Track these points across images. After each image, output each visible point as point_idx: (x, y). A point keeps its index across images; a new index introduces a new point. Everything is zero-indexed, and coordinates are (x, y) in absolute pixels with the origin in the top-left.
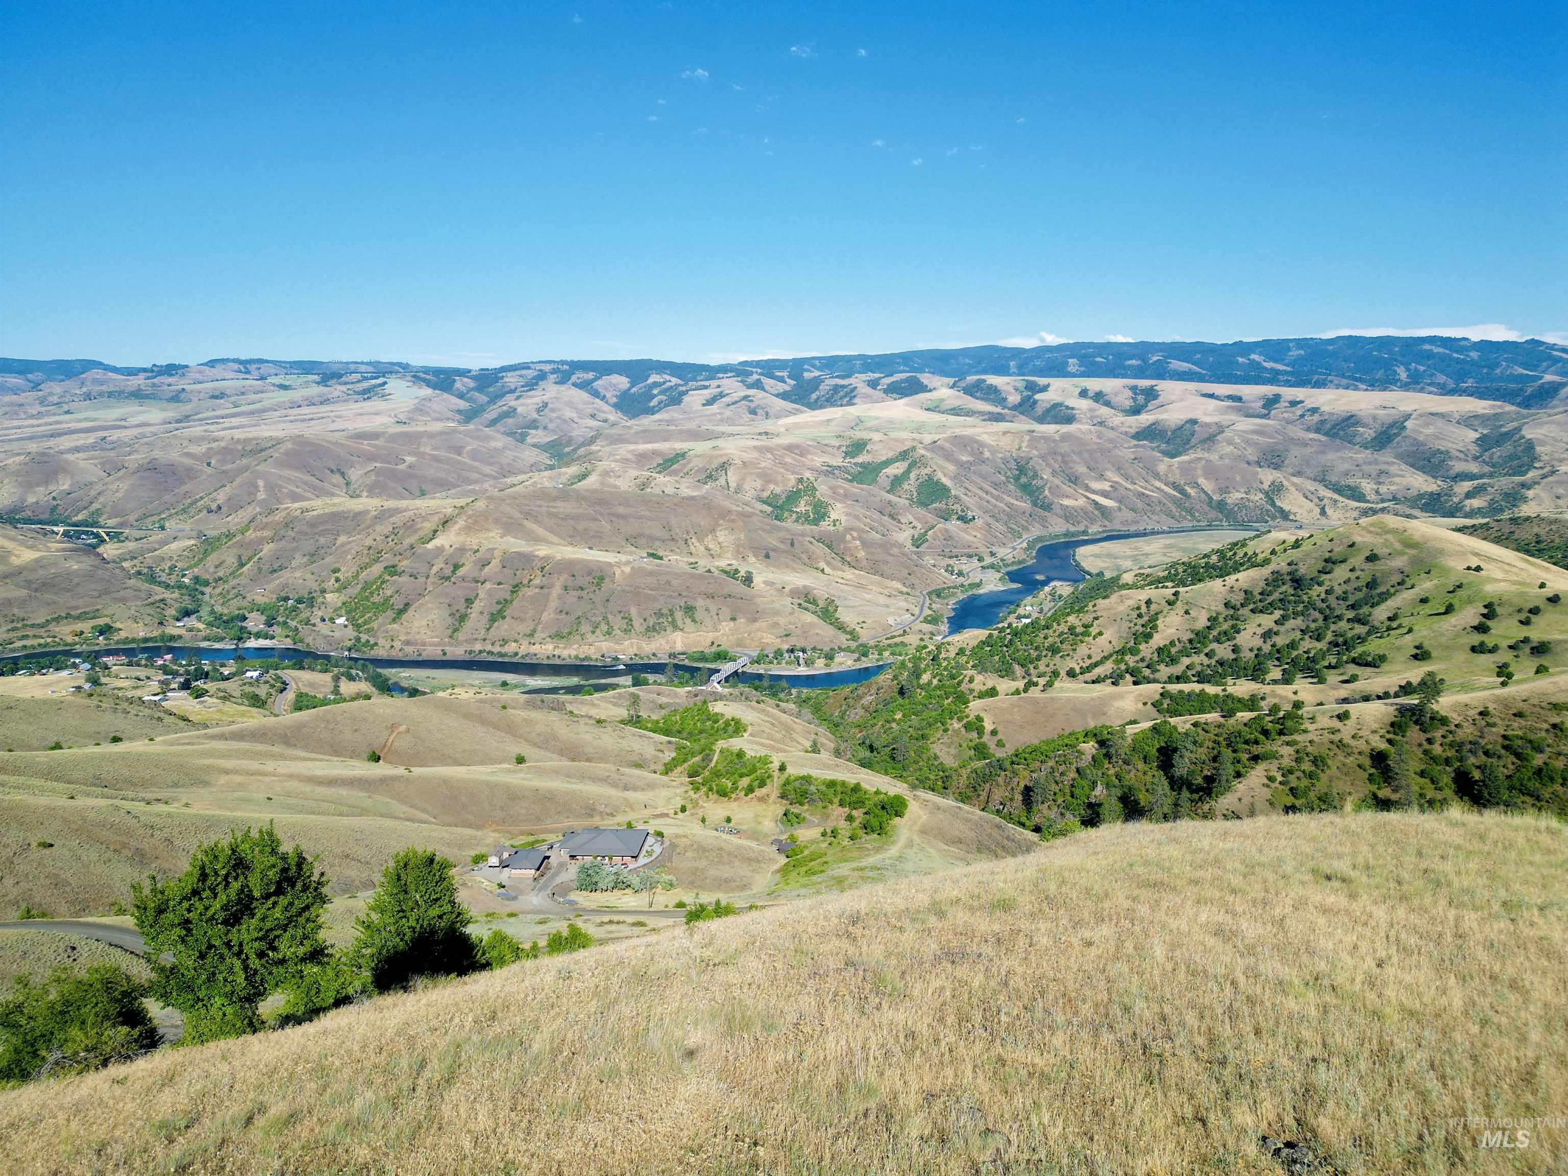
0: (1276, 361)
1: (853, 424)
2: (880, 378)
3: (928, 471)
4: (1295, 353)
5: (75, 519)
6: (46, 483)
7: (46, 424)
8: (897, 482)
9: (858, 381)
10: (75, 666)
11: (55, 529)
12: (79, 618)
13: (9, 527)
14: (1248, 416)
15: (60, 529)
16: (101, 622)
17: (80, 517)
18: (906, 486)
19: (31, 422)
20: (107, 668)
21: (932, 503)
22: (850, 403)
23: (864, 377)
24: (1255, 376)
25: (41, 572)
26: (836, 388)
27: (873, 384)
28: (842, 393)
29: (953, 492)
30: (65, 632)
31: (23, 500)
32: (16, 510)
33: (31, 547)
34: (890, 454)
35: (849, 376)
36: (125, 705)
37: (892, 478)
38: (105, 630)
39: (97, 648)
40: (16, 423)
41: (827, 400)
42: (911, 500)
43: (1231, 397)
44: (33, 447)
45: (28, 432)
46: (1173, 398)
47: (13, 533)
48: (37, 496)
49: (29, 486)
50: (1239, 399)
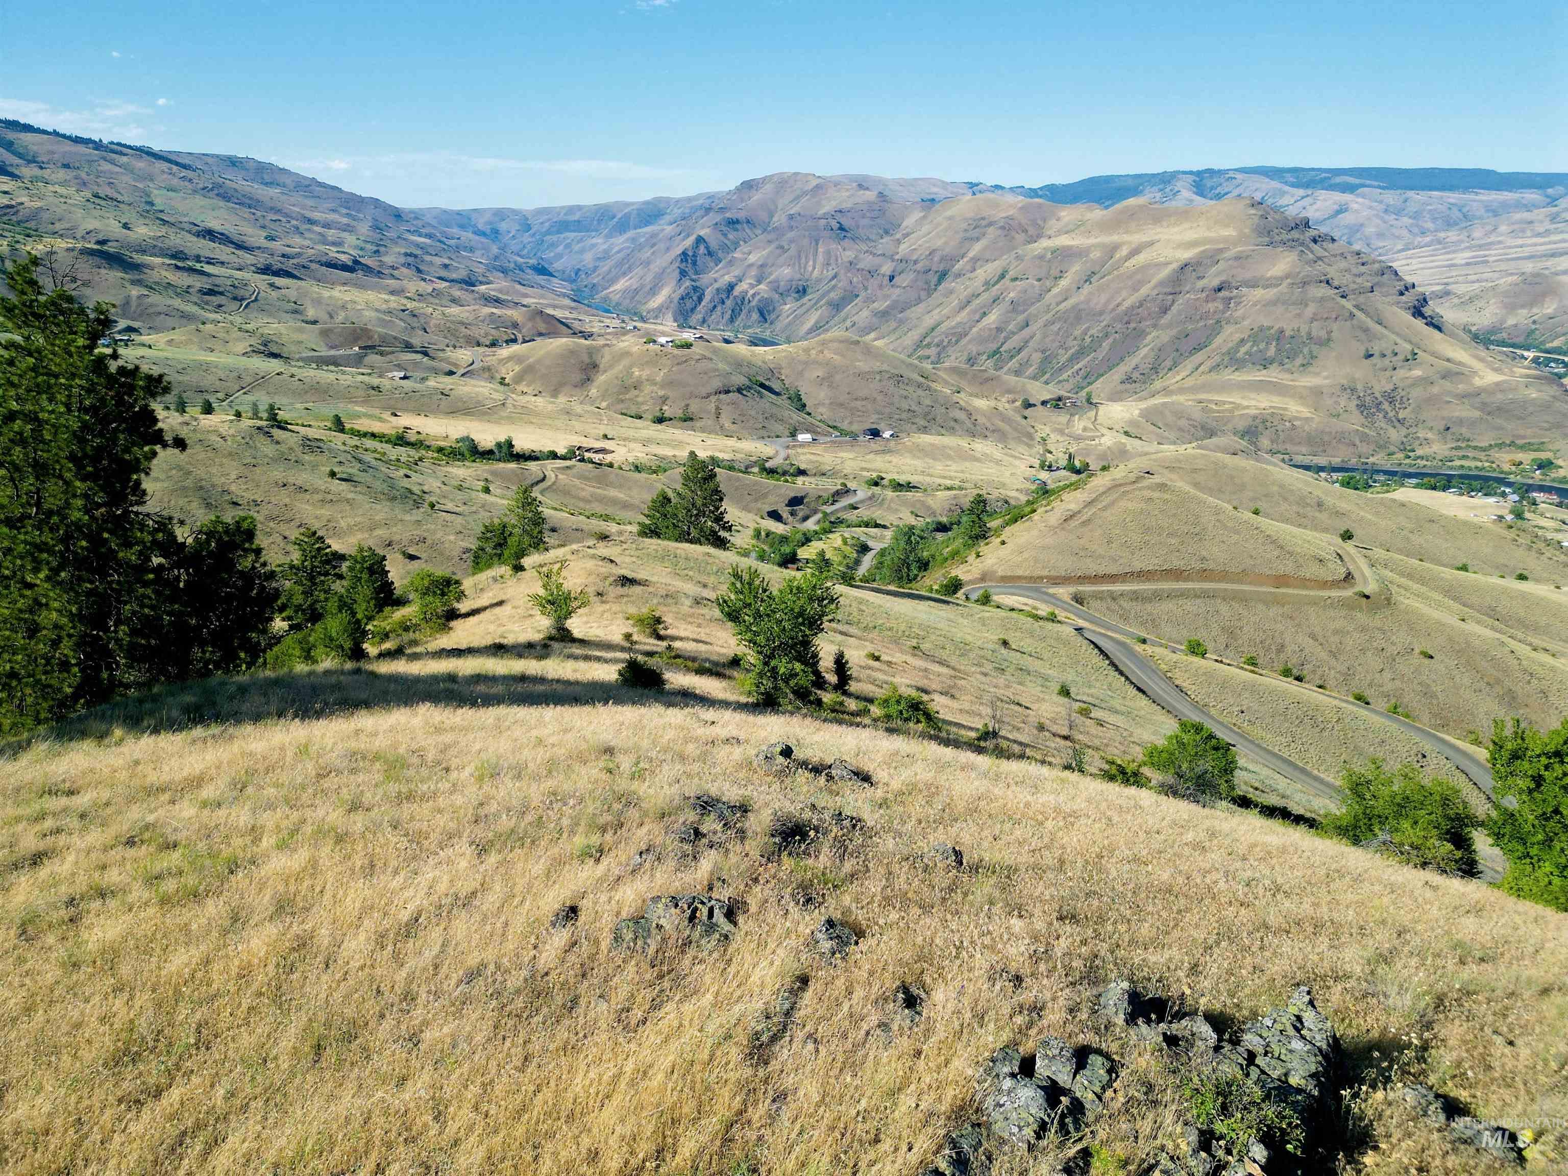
5: (1549, 346)
6: (1531, 304)
7: (1550, 243)
10: (1504, 495)
11: (1526, 354)
12: (1522, 448)
13: (1481, 347)
15: (1530, 355)
16: (1544, 456)
17: (1556, 344)
19: (1534, 240)
20: (1535, 504)
25: (1500, 396)
30: (1504, 460)
31: (1503, 321)
32: (1494, 330)
33: (1496, 370)
36: (1541, 545)
38: (1545, 465)
39: (1530, 482)
40: (1520, 242)
44: (1529, 267)
45: (1527, 251)
47: (1483, 353)
48: (1520, 318)
49: (1511, 308)
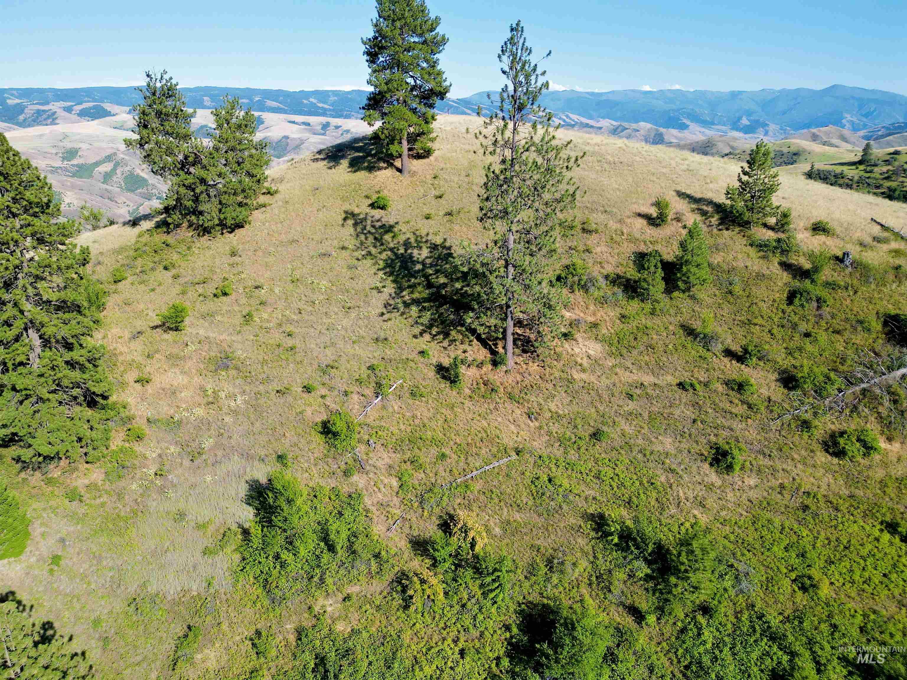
0: (324, 103)
1: (61, 138)
2: (73, 106)
3: (128, 168)
4: (333, 98)
8: (107, 177)
9: (55, 107)
14: (315, 134)
18: (114, 179)
21: (136, 189)
22: (53, 123)
23: (58, 104)
24: (314, 111)
26: (39, 113)
27: (69, 110)
28: (45, 116)
29: (150, 182)
34: (98, 158)
35: (47, 103)
37: (103, 173)
41: (34, 121)
42: (121, 188)
43: (304, 123)
46: (273, 123)
50: (309, 124)
